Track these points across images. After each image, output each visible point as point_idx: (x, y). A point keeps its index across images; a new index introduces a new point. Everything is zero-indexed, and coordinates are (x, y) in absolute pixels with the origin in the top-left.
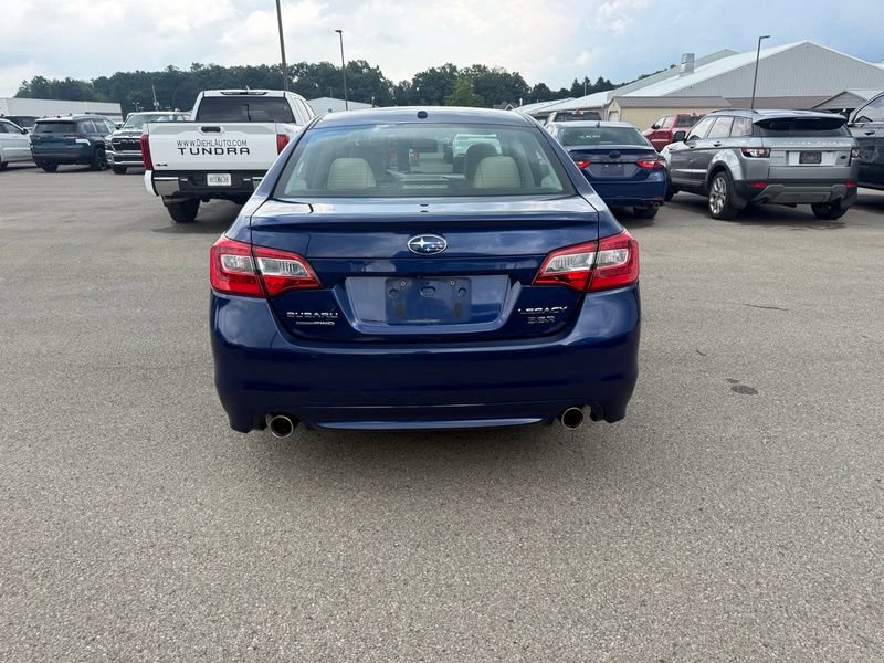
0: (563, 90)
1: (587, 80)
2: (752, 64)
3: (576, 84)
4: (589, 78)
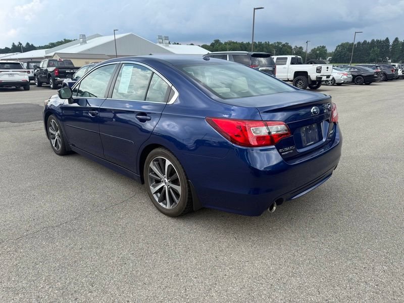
0: (6, 48)
1: (21, 44)
2: (112, 41)
3: (14, 45)
4: (21, 42)
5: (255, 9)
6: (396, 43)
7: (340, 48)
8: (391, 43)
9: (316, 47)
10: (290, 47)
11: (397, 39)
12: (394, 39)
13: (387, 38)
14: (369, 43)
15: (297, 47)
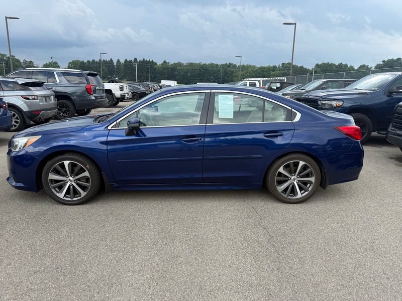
5: (6, 18)
6: (119, 64)
7: (72, 65)
8: (115, 63)
9: (48, 63)
10: (18, 61)
11: (118, 60)
12: (117, 60)
13: (111, 59)
14: (97, 62)
15: (26, 61)
